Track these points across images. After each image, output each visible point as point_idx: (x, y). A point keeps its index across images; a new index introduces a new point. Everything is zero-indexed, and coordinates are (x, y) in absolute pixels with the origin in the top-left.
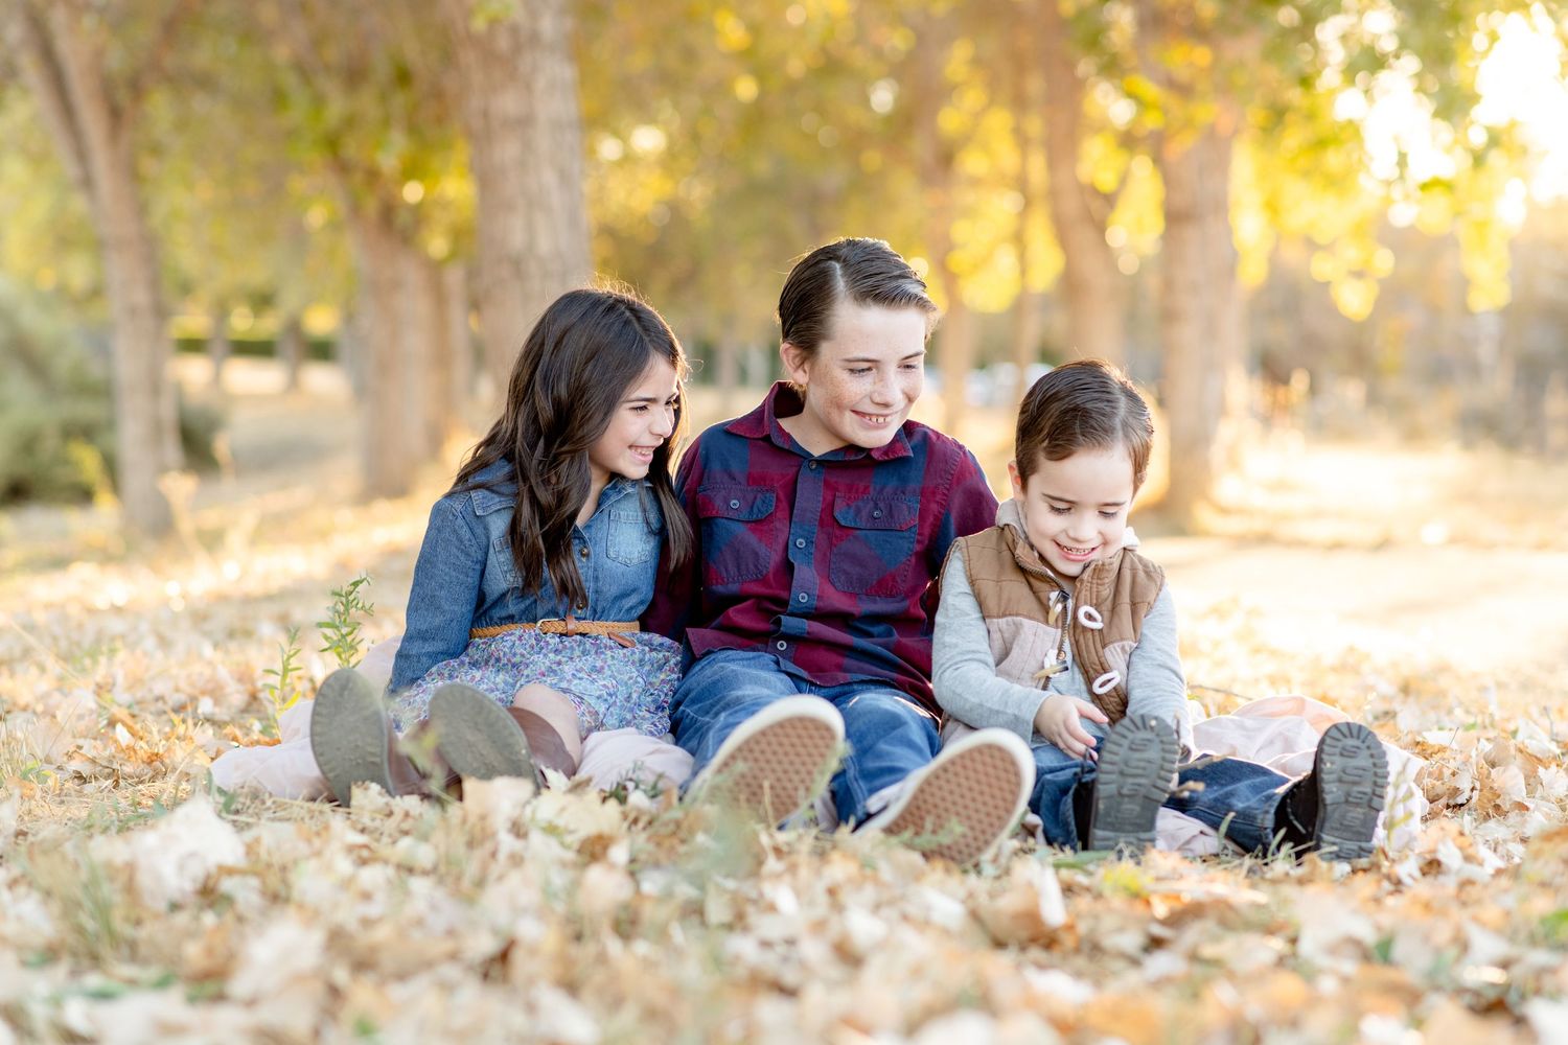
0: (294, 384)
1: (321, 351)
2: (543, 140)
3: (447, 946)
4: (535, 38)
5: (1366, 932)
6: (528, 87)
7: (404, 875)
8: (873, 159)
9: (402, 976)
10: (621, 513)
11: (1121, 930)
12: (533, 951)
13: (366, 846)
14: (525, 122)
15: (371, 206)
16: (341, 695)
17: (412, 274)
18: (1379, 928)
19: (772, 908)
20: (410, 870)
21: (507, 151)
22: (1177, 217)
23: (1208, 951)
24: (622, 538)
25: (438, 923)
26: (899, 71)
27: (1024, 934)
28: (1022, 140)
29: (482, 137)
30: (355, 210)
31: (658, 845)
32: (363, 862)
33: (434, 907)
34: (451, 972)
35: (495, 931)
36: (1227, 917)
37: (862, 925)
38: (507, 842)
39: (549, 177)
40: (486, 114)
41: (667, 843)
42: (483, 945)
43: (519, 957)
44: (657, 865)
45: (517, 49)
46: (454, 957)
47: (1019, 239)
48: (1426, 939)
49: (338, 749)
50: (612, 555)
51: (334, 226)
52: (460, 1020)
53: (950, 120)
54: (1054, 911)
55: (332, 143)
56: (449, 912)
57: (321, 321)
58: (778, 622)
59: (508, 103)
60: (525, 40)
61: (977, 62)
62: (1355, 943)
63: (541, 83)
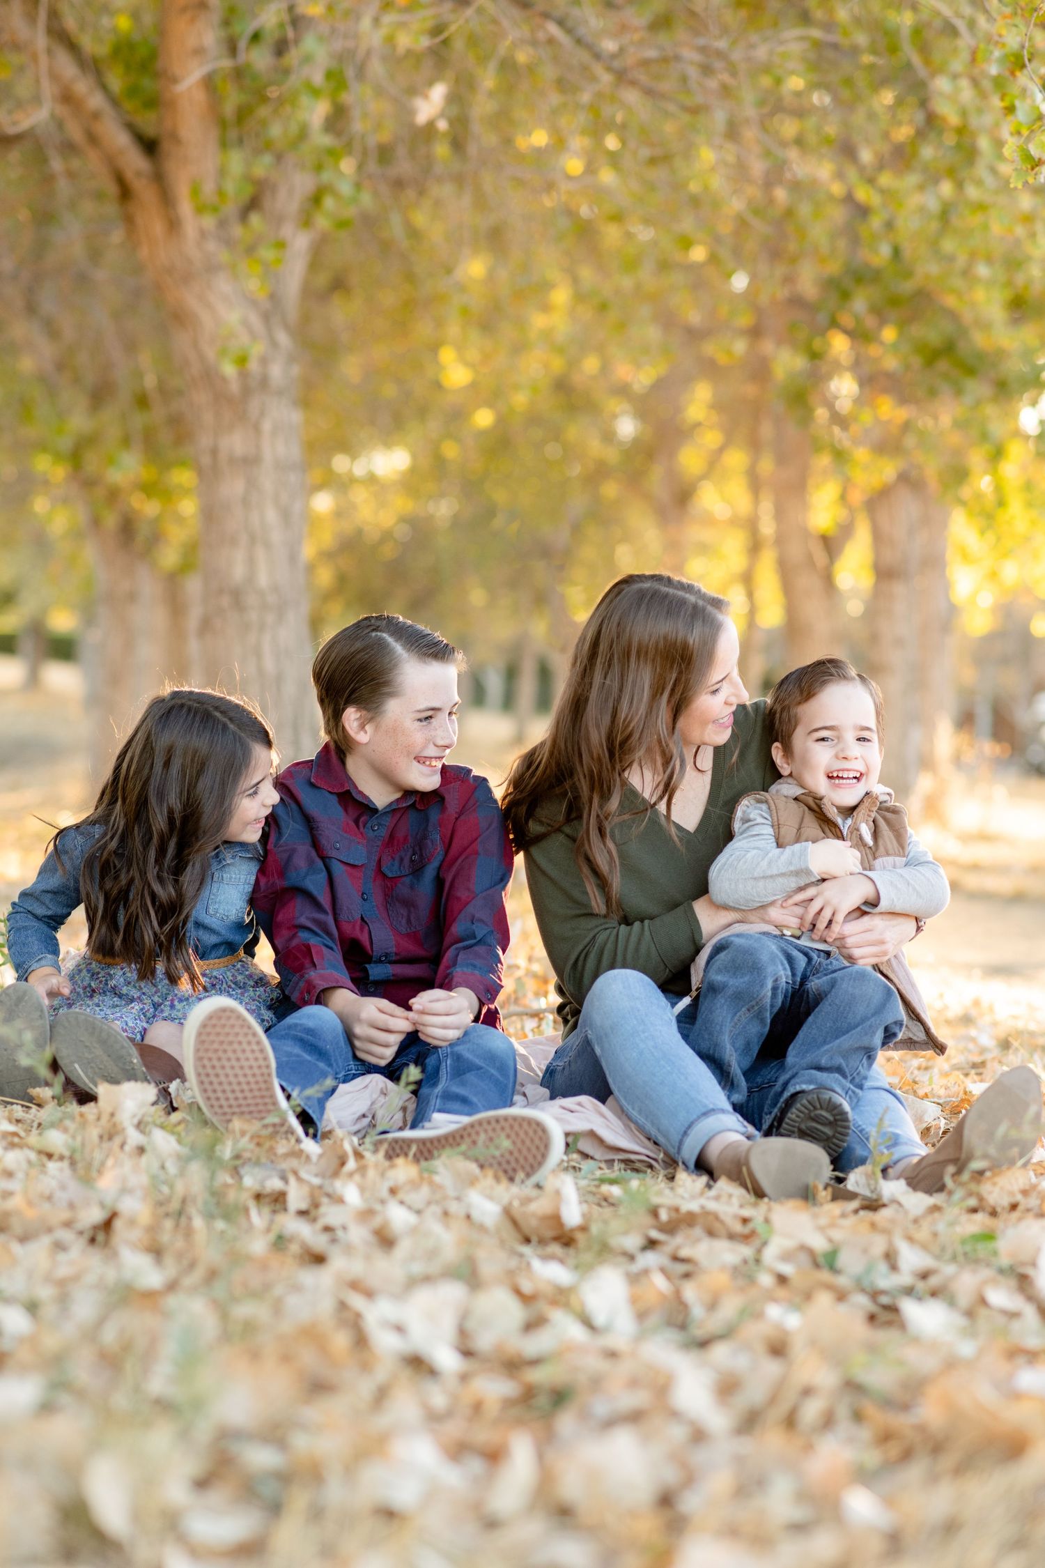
0: (33, 680)
1: (63, 649)
2: (267, 481)
3: (65, 1215)
4: (264, 382)
5: (819, 1243)
6: (257, 428)
7: (45, 1159)
8: (610, 490)
9: (24, 1239)
10: (224, 875)
11: (626, 1233)
12: (132, 1222)
13: (15, 1134)
14: (250, 462)
15: (111, 521)
16: (17, 1005)
17: (148, 586)
18: (830, 1240)
19: (340, 1200)
20: (50, 1156)
21: (233, 487)
22: (885, 573)
23: (684, 1253)
24: (223, 897)
25: (62, 1197)
26: (643, 406)
27: (549, 1234)
28: (755, 484)
29: (209, 475)
30: (96, 522)
31: (258, 1144)
32: (12, 1146)
33: (63, 1187)
34: (66, 1236)
35: (102, 1205)
36: (712, 1227)
37: (398, 1216)
38: (134, 1137)
39: (271, 515)
40: (214, 452)
41: (267, 1145)
42: (95, 1215)
43: (118, 1224)
44: (257, 1163)
45: (246, 392)
46: (68, 1224)
47: (747, 579)
48: (865, 1251)
49: (6, 1050)
50: (211, 912)
51: (77, 535)
52: (63, 1271)
53: (691, 459)
54: (572, 1215)
55: (75, 457)
56: (75, 1189)
57: (62, 622)
58: (366, 971)
59: (236, 443)
60: (255, 385)
61: (717, 406)
62: (811, 1252)
63: (267, 426)
